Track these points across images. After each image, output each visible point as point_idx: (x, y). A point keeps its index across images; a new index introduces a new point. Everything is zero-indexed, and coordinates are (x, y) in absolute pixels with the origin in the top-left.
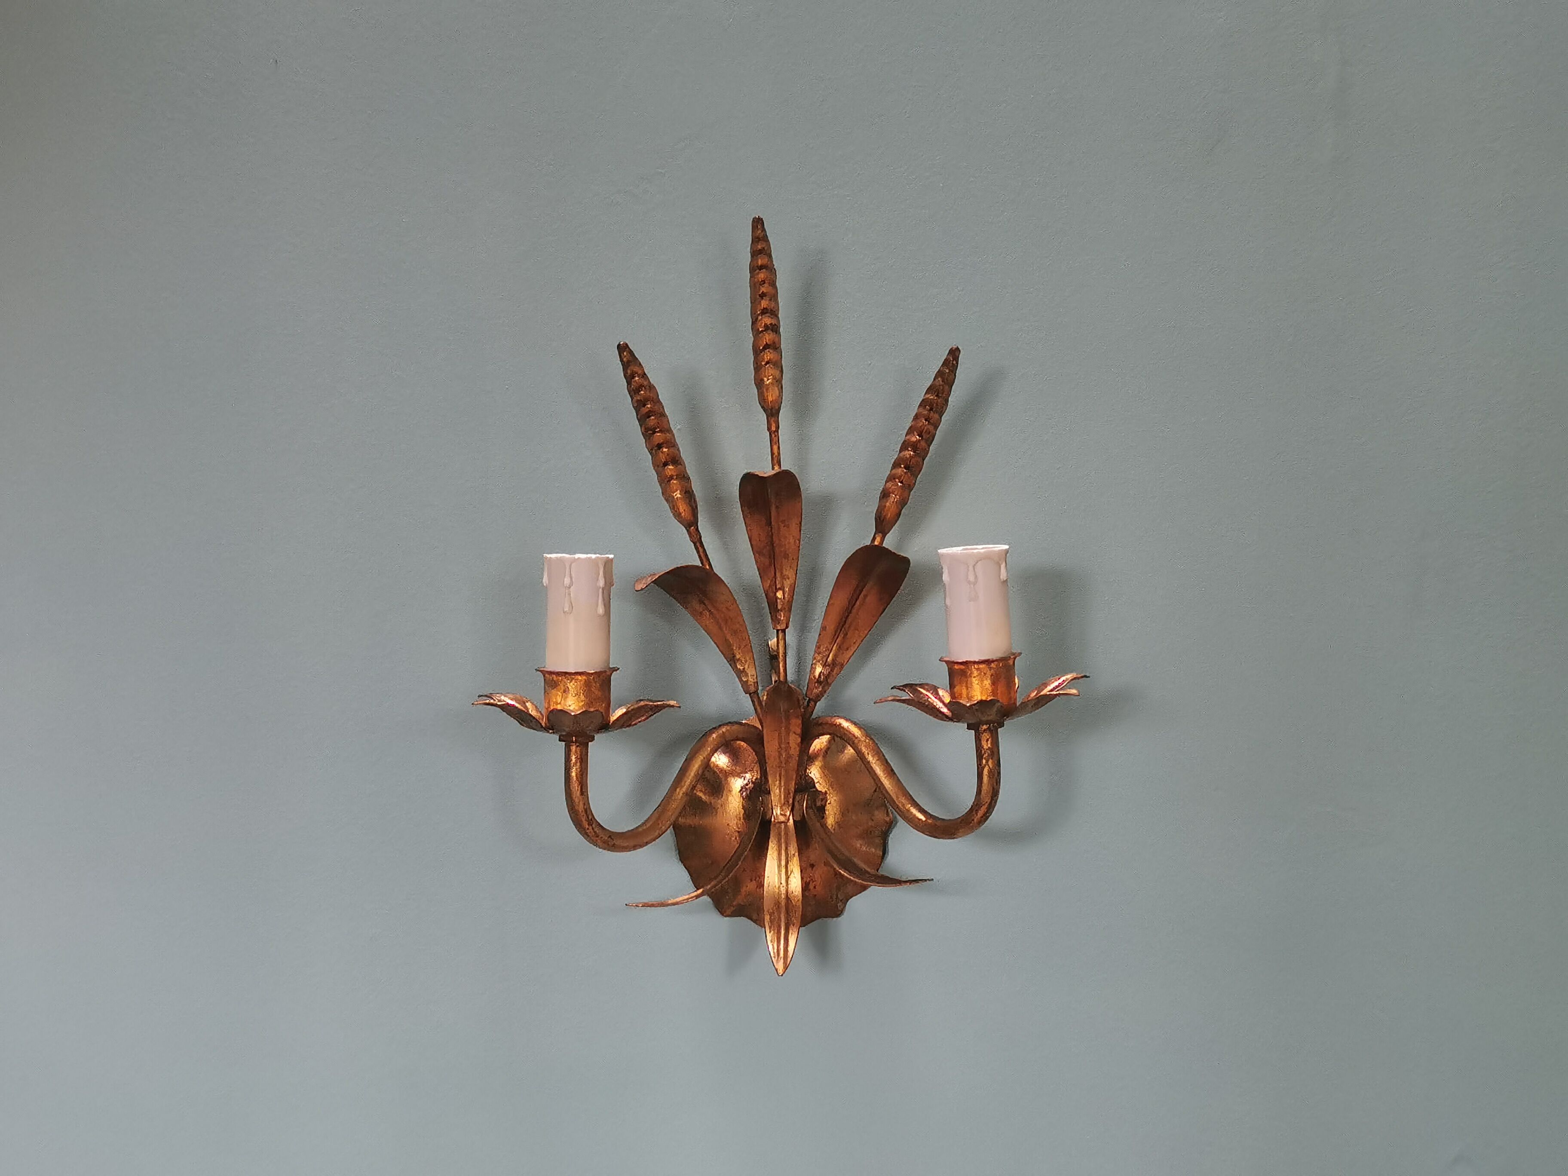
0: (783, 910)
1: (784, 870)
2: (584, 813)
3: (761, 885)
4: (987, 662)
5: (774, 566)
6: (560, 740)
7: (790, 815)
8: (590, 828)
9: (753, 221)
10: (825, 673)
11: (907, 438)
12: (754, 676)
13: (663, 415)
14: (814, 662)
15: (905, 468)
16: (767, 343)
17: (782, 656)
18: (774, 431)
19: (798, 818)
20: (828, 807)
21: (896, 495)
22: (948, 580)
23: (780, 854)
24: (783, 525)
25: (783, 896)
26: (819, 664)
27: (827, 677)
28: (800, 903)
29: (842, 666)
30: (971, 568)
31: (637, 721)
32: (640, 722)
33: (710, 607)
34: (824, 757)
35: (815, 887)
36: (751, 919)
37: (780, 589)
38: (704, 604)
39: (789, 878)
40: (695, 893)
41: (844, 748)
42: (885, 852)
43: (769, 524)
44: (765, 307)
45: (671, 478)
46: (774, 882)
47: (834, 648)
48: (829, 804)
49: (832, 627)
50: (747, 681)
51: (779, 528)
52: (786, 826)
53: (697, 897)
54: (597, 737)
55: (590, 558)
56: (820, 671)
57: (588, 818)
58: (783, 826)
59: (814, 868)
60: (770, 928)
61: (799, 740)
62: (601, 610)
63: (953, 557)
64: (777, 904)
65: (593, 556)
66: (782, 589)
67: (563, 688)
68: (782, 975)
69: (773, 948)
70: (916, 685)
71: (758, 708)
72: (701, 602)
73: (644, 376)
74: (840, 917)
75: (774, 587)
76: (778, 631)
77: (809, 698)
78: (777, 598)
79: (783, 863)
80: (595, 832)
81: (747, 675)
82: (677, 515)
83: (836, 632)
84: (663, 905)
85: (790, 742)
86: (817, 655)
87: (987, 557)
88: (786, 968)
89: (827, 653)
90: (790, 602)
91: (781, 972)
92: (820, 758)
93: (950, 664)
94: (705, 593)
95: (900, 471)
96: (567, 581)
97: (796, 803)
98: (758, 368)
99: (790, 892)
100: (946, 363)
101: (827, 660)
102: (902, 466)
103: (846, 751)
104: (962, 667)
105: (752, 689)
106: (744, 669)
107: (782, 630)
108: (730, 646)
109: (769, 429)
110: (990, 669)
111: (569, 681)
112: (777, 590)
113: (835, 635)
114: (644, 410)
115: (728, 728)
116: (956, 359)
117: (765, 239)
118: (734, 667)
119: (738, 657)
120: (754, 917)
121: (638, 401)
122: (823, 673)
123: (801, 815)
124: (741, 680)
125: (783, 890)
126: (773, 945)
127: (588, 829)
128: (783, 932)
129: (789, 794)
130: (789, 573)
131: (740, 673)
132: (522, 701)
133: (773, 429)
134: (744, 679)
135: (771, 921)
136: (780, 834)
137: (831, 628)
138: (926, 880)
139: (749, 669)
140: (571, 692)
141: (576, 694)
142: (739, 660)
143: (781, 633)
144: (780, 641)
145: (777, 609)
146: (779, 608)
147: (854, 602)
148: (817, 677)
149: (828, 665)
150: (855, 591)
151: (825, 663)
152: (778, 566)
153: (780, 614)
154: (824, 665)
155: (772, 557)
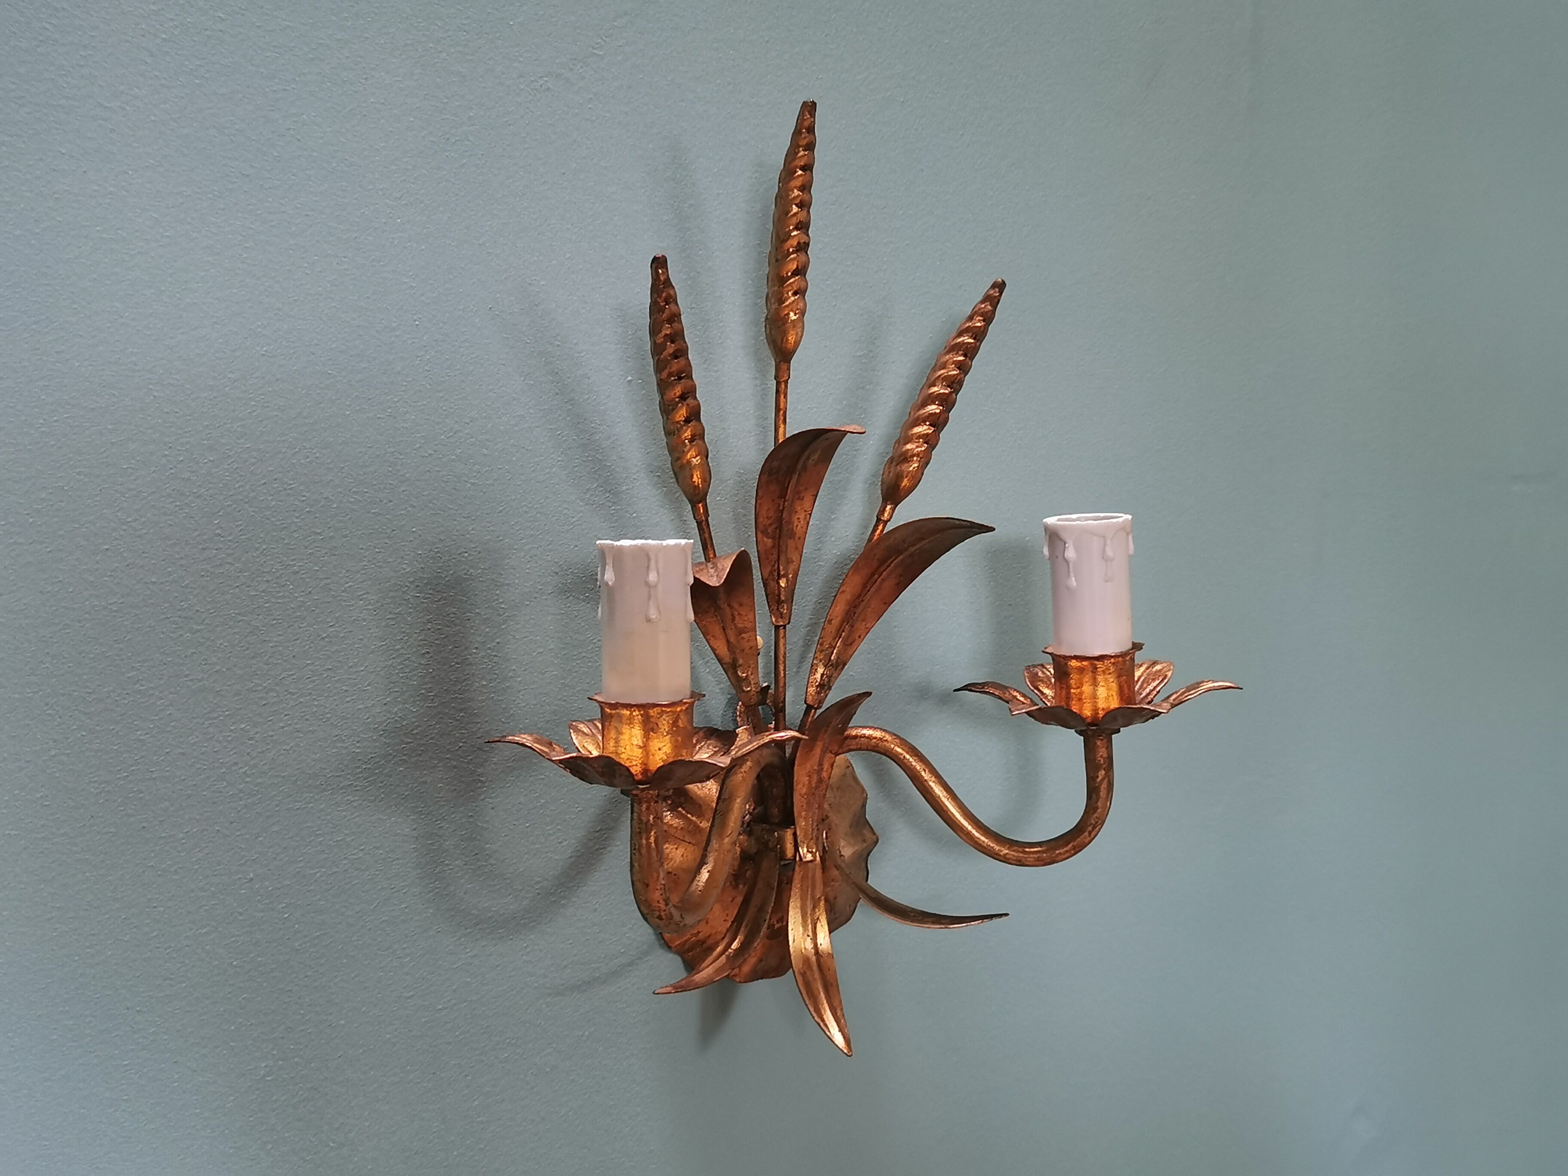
0: (815, 968)
1: (810, 919)
5: (780, 549)
10: (828, 674)
14: (816, 662)
15: (931, 425)
21: (920, 459)
23: (805, 900)
24: (797, 497)
26: (821, 664)
30: (1109, 542)
37: (783, 576)
42: (867, 877)
43: (783, 496)
45: (694, 438)
46: (799, 935)
47: (838, 645)
49: (839, 619)
51: (793, 502)
52: (814, 865)
56: (822, 673)
60: (808, 992)
64: (807, 961)
66: (786, 575)
75: (776, 574)
76: (778, 627)
78: (779, 587)
79: (809, 910)
81: (750, 684)
83: (841, 625)
85: (824, 763)
86: (819, 654)
89: (830, 650)
90: (793, 592)
96: (653, 577)
99: (818, 945)
100: (987, 298)
101: (830, 658)
107: (783, 626)
109: (778, 378)
112: (779, 577)
113: (840, 628)
116: (1001, 292)
118: (735, 677)
122: (825, 674)
125: (812, 943)
128: (822, 996)
130: (794, 556)
131: (742, 682)
134: (746, 689)
135: (806, 984)
136: (806, 876)
137: (836, 621)
139: (752, 677)
140: (662, 730)
141: (668, 733)
142: (741, 666)
143: (782, 630)
144: (782, 640)
145: (779, 600)
146: (783, 599)
147: (869, 588)
148: (819, 680)
149: (831, 665)
150: (872, 575)
151: (828, 663)
152: (783, 548)
153: (783, 606)
154: (827, 665)
155: (778, 536)
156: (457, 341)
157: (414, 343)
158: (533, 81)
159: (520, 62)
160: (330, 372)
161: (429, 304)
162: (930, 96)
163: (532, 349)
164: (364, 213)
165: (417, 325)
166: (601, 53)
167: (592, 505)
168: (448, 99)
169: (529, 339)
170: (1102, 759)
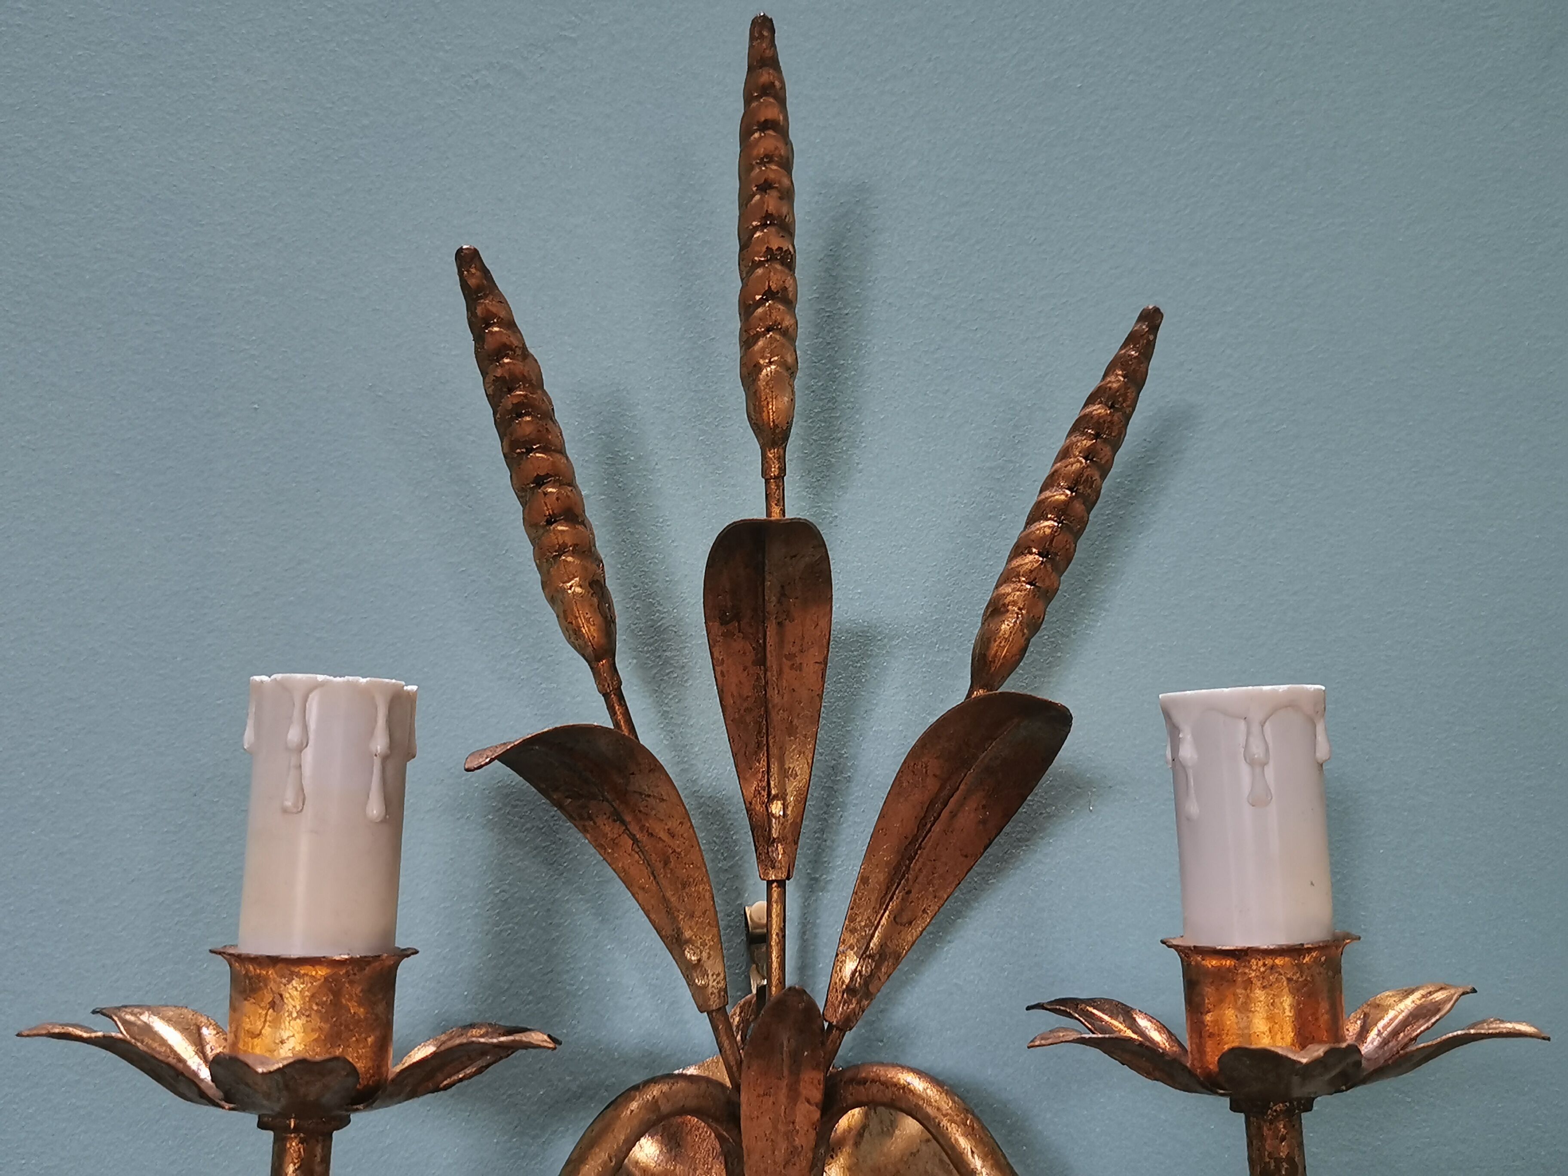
4: (1294, 951)
5: (768, 750)
6: (262, 1125)
9: (754, 22)
10: (864, 972)
11: (1043, 497)
12: (718, 975)
13: (546, 415)
14: (841, 949)
15: (1040, 554)
16: (769, 287)
17: (777, 934)
18: (775, 478)
21: (1020, 609)
22: (1196, 757)
24: (789, 663)
26: (852, 952)
27: (868, 980)
29: (898, 958)
30: (1256, 729)
31: (455, 1078)
32: (461, 1080)
33: (634, 828)
34: (857, 1144)
37: (776, 797)
38: (623, 822)
41: (893, 1125)
43: (761, 661)
44: (769, 212)
45: (562, 550)
47: (884, 921)
49: (882, 877)
50: (705, 987)
51: (780, 672)
54: (353, 1117)
55: (354, 686)
56: (854, 968)
61: (817, 1115)
62: (375, 809)
63: (1210, 707)
65: (363, 680)
66: (782, 796)
67: (269, 998)
70: (1083, 1001)
71: (726, 1044)
72: (617, 817)
73: (510, 325)
75: (765, 794)
76: (770, 883)
77: (830, 1023)
78: (770, 815)
81: (705, 974)
82: (573, 634)
83: (888, 888)
85: (797, 1120)
86: (848, 935)
87: (1290, 704)
89: (869, 931)
90: (797, 827)
92: (847, 1149)
93: (1186, 953)
94: (623, 795)
95: (1031, 560)
96: (293, 735)
98: (747, 341)
100: (1132, 339)
101: (868, 944)
102: (1034, 550)
103: (897, 1132)
104: (1228, 963)
105: (714, 1003)
106: (699, 960)
107: (777, 882)
108: (670, 912)
109: (765, 473)
110: (1300, 966)
111: (284, 981)
112: (771, 799)
113: (886, 893)
114: (509, 401)
115: (665, 1088)
116: (1154, 329)
117: (773, 63)
118: (680, 959)
119: (688, 934)
121: (497, 379)
122: (860, 972)
124: (690, 983)
130: (798, 765)
131: (689, 970)
132: (196, 1024)
133: (774, 471)
134: (699, 982)
137: (879, 877)
139: (710, 962)
140: (290, 1007)
141: (300, 1014)
142: (689, 941)
143: (775, 889)
144: (775, 905)
145: (770, 839)
146: (775, 836)
147: (929, 826)
148: (847, 981)
149: (870, 956)
150: (932, 803)
151: (864, 952)
152: (774, 751)
153: (777, 849)
154: (862, 955)
155: (764, 731)
156: (313, 433)
157: (248, 433)
158: (463, 76)
159: (447, 52)
160: (118, 472)
161: (276, 380)
162: (1130, 78)
163: (431, 447)
164: (191, 256)
165: (256, 409)
166: (573, 35)
167: (509, 679)
168: (333, 103)
169: (428, 432)
170: (1272, 1161)
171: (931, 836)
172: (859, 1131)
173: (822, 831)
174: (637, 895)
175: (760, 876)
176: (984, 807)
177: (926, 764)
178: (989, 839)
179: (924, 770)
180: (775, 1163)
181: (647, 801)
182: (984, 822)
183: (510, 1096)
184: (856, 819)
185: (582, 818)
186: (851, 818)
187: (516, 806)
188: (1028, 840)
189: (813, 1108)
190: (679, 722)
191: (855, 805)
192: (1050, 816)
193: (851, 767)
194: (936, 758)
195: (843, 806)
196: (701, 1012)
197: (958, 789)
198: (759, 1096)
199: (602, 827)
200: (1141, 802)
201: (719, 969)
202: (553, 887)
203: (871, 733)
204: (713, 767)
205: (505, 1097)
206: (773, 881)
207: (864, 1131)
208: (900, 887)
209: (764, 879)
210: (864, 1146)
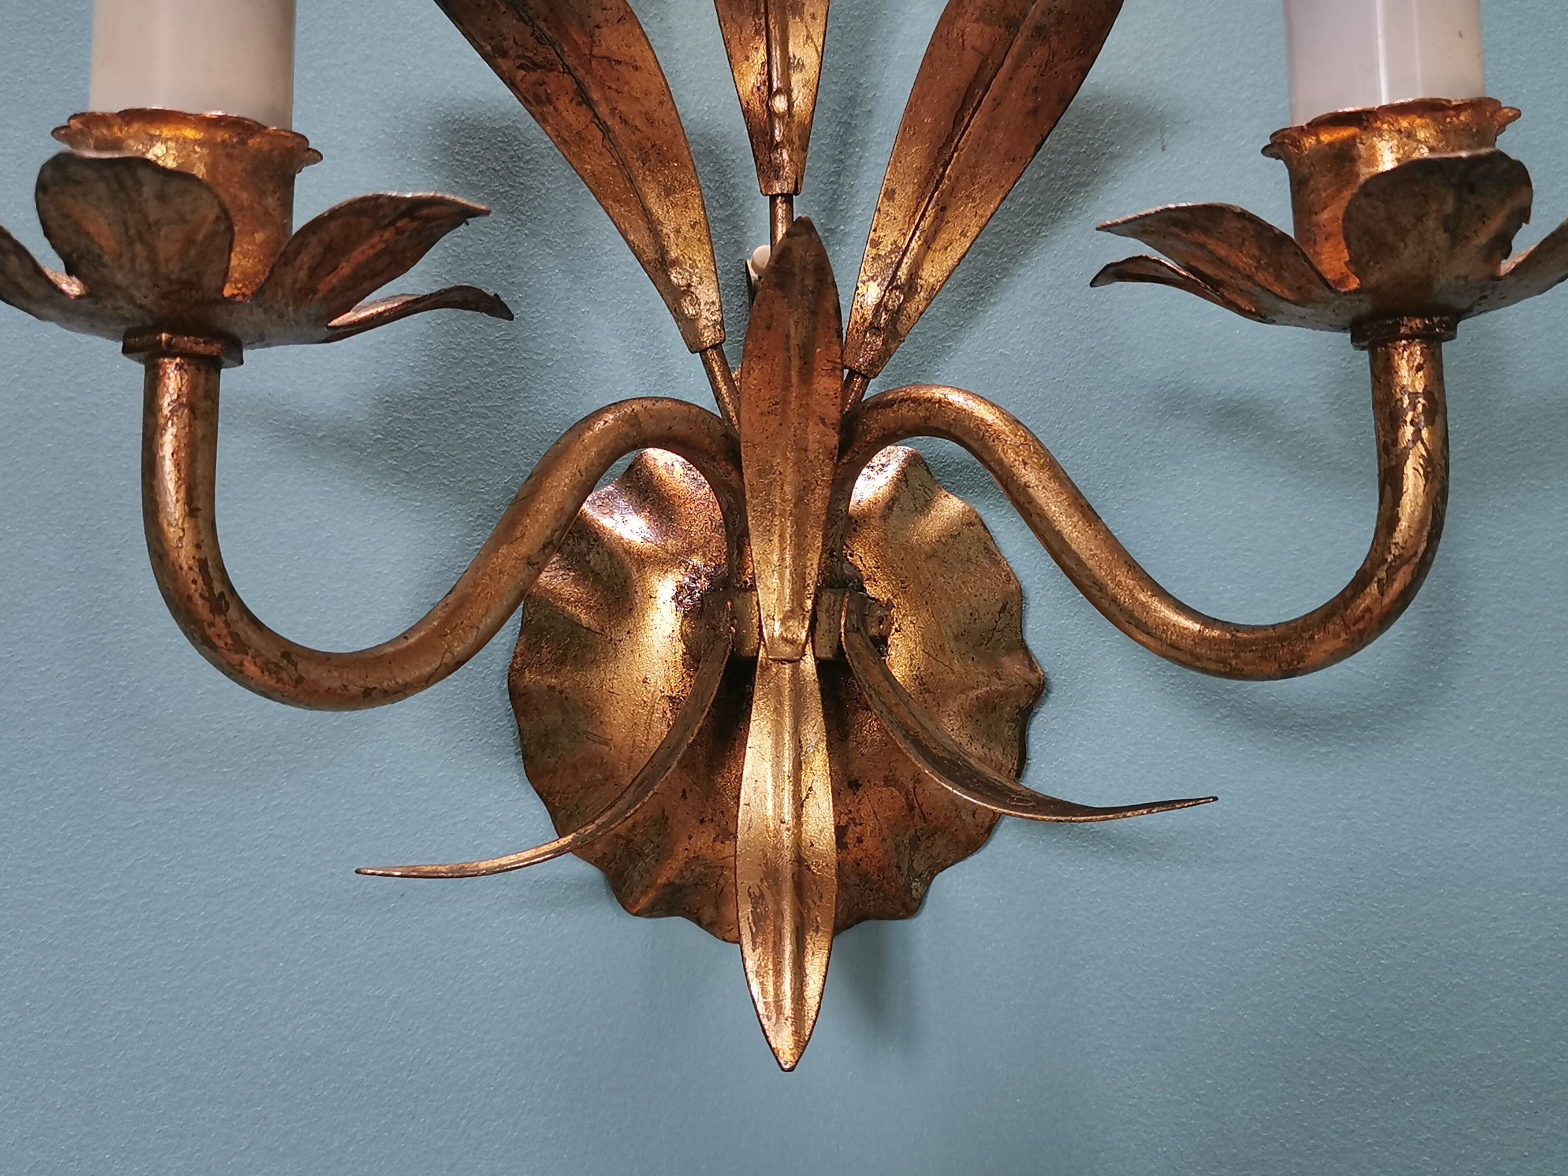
0: (787, 887)
1: (788, 787)
2: (195, 574)
3: (728, 833)
5: (768, 33)
6: (126, 351)
7: (806, 642)
8: (219, 621)
10: (889, 306)
12: (713, 305)
14: (860, 280)
19: (826, 653)
20: (894, 639)
23: (778, 744)
25: (787, 854)
26: (874, 284)
27: (895, 315)
28: (831, 873)
33: (604, 113)
35: (860, 840)
36: (699, 923)
37: (779, 91)
38: (590, 104)
39: (802, 806)
40: (555, 845)
42: (1023, 759)
46: (764, 818)
47: (914, 244)
48: (896, 630)
49: (910, 190)
50: (695, 320)
52: (796, 673)
53: (558, 852)
56: (877, 301)
57: (210, 589)
58: (787, 668)
59: (860, 793)
60: (754, 937)
64: (771, 873)
66: (786, 89)
68: (792, 1069)
69: (764, 991)
72: (582, 97)
74: (915, 917)
75: (765, 89)
76: (773, 198)
77: (850, 369)
79: (787, 766)
80: (235, 636)
84: (460, 874)
88: (801, 1045)
89: (895, 258)
90: (806, 126)
91: (787, 1057)
94: (588, 62)
97: (822, 617)
99: (806, 843)
101: (895, 273)
105: (708, 337)
106: (689, 285)
107: (782, 195)
108: (653, 229)
112: (771, 94)
113: (914, 213)
115: (647, 405)
119: (674, 255)
120: (706, 920)
123: (835, 645)
124: (680, 315)
125: (787, 838)
126: (762, 983)
127: (211, 624)
128: (788, 948)
129: (805, 587)
130: (805, 53)
131: (677, 299)
134: (689, 314)
135: (758, 919)
136: (779, 693)
137: (906, 191)
138: (1196, 802)
139: (702, 289)
142: (675, 263)
143: (780, 205)
144: (779, 225)
145: (773, 143)
146: (778, 139)
147: (966, 120)
148: (870, 317)
149: (897, 288)
150: (970, 88)
151: (890, 283)
152: (775, 33)
153: (781, 155)
154: (887, 287)
155: (762, 10)
170: (1406, 397)
171: (970, 132)
172: (887, 503)
173: (838, 174)
174: (610, 211)
175: (761, 191)
176: (1035, 90)
177: (963, 31)
178: (1042, 135)
179: (961, 40)
180: (784, 501)
181: (618, 70)
182: (1035, 111)
183: (468, 483)
184: (879, 160)
185: (539, 101)
186: (873, 159)
187: (466, 144)
188: (1088, 185)
189: (830, 431)
190: (662, 45)
191: (877, 143)
192: (1113, 157)
193: (871, 99)
194: (973, 21)
195: (863, 144)
196: (693, 353)
197: (1002, 65)
198: (762, 414)
199: (565, 113)
200: (1224, 140)
201: (714, 297)
202: (514, 239)
203: (896, 59)
204: (704, 99)
205: (461, 484)
206: (777, 195)
207: (893, 504)
208: (933, 202)
209: (766, 195)
210: (893, 521)
